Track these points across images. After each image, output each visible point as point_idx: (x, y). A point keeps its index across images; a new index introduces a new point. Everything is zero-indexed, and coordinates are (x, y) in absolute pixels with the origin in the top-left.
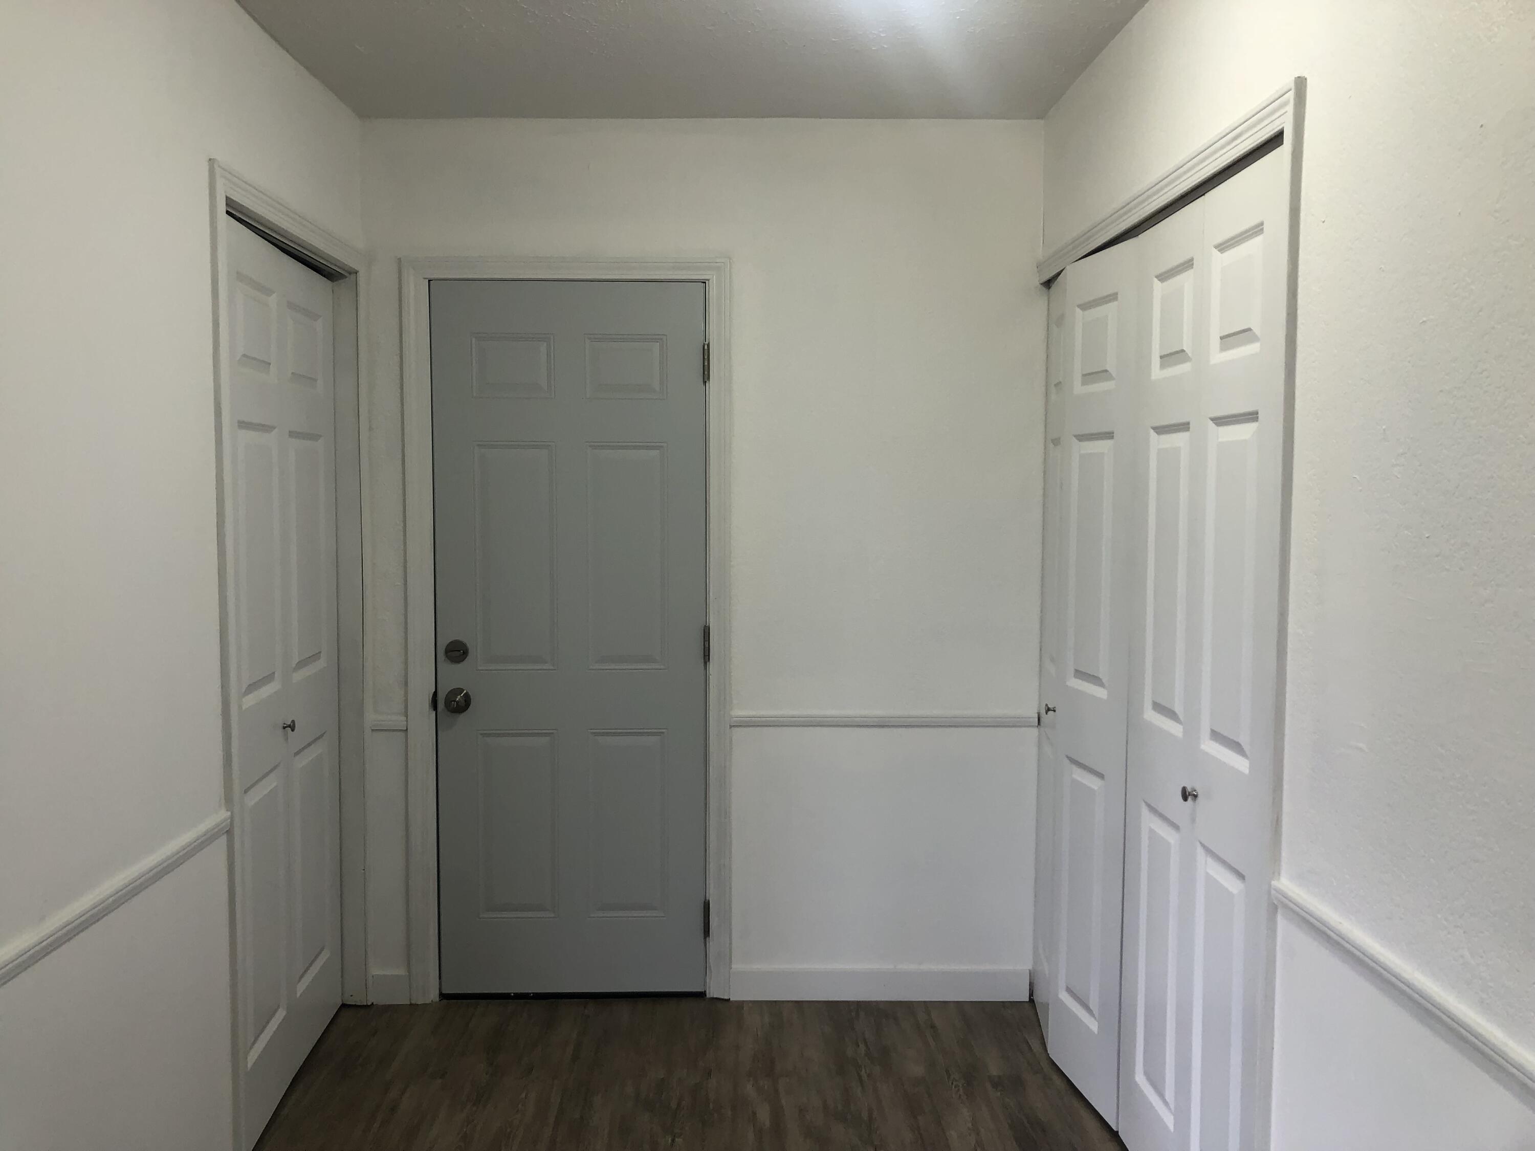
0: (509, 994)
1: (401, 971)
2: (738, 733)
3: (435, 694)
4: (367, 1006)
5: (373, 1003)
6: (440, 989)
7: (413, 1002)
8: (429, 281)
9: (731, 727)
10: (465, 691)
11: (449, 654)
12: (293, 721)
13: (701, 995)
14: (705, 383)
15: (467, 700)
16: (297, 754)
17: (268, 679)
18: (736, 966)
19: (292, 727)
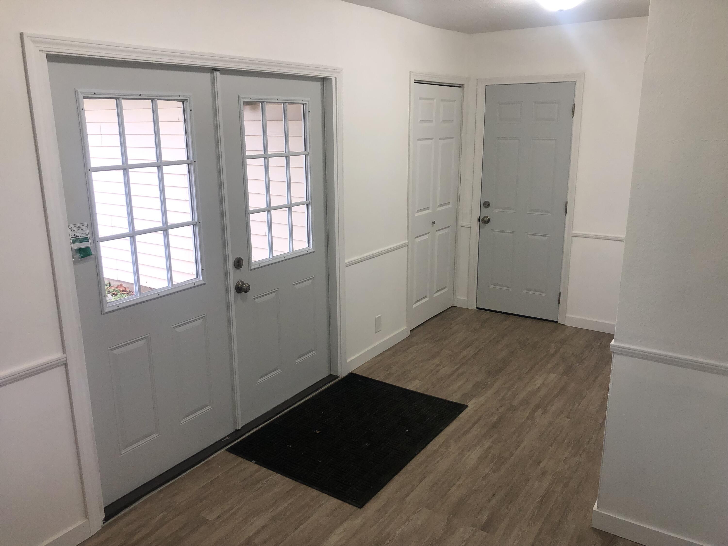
0: (496, 311)
1: (466, 299)
2: (575, 239)
3: (480, 217)
4: (455, 307)
5: (457, 306)
6: (476, 306)
7: (468, 308)
8: (486, 86)
9: (572, 236)
10: (488, 217)
11: (484, 205)
12: (435, 221)
13: (556, 322)
14: (573, 117)
15: (488, 221)
16: (437, 231)
17: (428, 208)
18: (568, 315)
19: (434, 223)
